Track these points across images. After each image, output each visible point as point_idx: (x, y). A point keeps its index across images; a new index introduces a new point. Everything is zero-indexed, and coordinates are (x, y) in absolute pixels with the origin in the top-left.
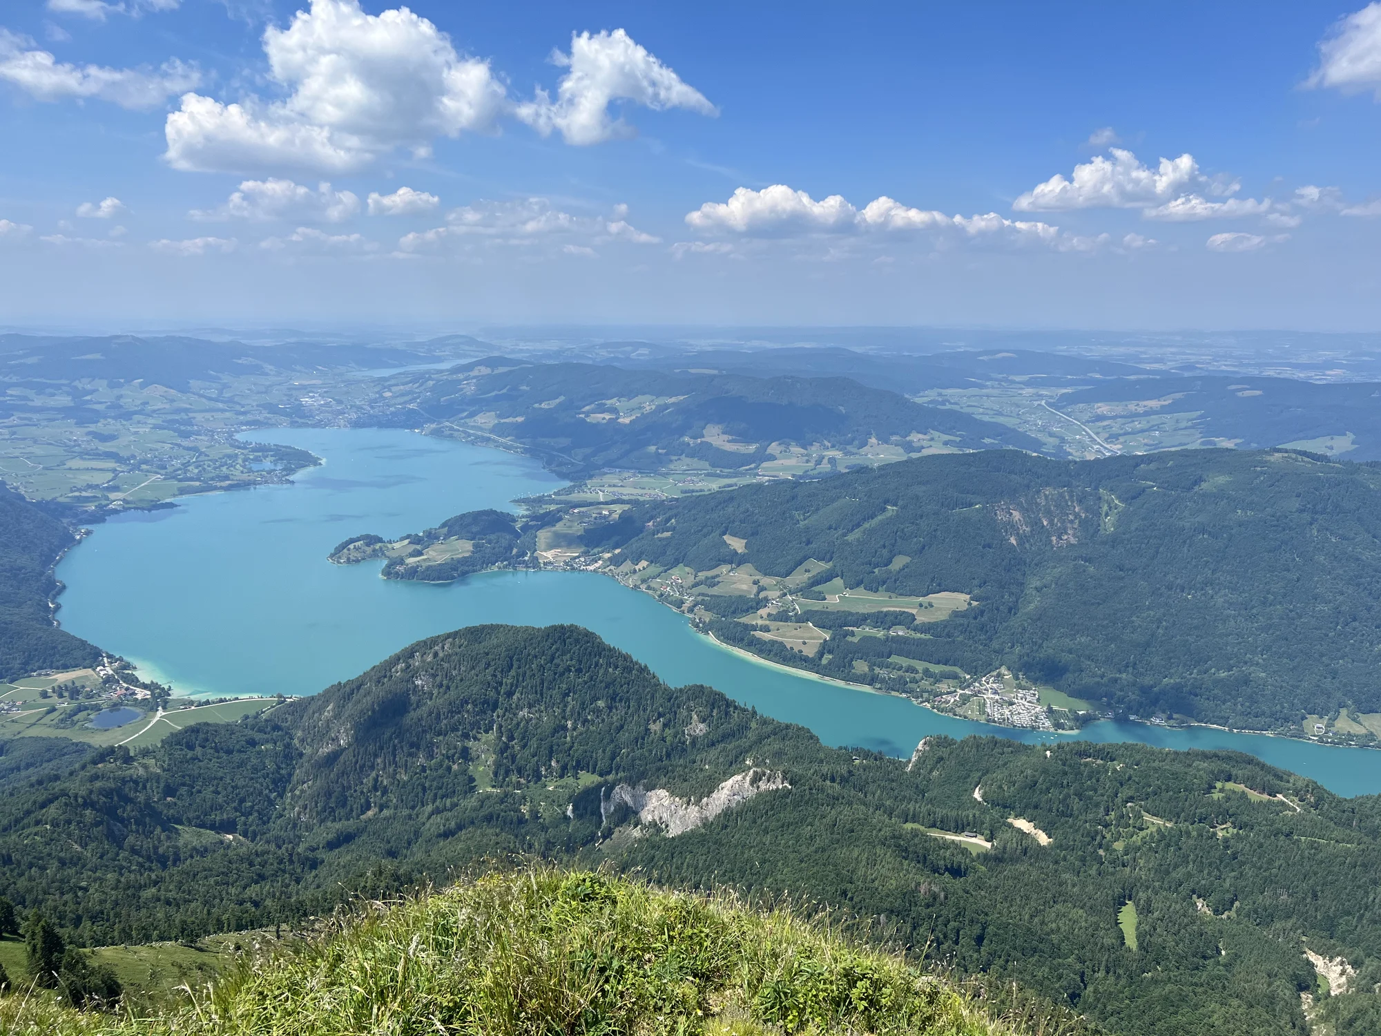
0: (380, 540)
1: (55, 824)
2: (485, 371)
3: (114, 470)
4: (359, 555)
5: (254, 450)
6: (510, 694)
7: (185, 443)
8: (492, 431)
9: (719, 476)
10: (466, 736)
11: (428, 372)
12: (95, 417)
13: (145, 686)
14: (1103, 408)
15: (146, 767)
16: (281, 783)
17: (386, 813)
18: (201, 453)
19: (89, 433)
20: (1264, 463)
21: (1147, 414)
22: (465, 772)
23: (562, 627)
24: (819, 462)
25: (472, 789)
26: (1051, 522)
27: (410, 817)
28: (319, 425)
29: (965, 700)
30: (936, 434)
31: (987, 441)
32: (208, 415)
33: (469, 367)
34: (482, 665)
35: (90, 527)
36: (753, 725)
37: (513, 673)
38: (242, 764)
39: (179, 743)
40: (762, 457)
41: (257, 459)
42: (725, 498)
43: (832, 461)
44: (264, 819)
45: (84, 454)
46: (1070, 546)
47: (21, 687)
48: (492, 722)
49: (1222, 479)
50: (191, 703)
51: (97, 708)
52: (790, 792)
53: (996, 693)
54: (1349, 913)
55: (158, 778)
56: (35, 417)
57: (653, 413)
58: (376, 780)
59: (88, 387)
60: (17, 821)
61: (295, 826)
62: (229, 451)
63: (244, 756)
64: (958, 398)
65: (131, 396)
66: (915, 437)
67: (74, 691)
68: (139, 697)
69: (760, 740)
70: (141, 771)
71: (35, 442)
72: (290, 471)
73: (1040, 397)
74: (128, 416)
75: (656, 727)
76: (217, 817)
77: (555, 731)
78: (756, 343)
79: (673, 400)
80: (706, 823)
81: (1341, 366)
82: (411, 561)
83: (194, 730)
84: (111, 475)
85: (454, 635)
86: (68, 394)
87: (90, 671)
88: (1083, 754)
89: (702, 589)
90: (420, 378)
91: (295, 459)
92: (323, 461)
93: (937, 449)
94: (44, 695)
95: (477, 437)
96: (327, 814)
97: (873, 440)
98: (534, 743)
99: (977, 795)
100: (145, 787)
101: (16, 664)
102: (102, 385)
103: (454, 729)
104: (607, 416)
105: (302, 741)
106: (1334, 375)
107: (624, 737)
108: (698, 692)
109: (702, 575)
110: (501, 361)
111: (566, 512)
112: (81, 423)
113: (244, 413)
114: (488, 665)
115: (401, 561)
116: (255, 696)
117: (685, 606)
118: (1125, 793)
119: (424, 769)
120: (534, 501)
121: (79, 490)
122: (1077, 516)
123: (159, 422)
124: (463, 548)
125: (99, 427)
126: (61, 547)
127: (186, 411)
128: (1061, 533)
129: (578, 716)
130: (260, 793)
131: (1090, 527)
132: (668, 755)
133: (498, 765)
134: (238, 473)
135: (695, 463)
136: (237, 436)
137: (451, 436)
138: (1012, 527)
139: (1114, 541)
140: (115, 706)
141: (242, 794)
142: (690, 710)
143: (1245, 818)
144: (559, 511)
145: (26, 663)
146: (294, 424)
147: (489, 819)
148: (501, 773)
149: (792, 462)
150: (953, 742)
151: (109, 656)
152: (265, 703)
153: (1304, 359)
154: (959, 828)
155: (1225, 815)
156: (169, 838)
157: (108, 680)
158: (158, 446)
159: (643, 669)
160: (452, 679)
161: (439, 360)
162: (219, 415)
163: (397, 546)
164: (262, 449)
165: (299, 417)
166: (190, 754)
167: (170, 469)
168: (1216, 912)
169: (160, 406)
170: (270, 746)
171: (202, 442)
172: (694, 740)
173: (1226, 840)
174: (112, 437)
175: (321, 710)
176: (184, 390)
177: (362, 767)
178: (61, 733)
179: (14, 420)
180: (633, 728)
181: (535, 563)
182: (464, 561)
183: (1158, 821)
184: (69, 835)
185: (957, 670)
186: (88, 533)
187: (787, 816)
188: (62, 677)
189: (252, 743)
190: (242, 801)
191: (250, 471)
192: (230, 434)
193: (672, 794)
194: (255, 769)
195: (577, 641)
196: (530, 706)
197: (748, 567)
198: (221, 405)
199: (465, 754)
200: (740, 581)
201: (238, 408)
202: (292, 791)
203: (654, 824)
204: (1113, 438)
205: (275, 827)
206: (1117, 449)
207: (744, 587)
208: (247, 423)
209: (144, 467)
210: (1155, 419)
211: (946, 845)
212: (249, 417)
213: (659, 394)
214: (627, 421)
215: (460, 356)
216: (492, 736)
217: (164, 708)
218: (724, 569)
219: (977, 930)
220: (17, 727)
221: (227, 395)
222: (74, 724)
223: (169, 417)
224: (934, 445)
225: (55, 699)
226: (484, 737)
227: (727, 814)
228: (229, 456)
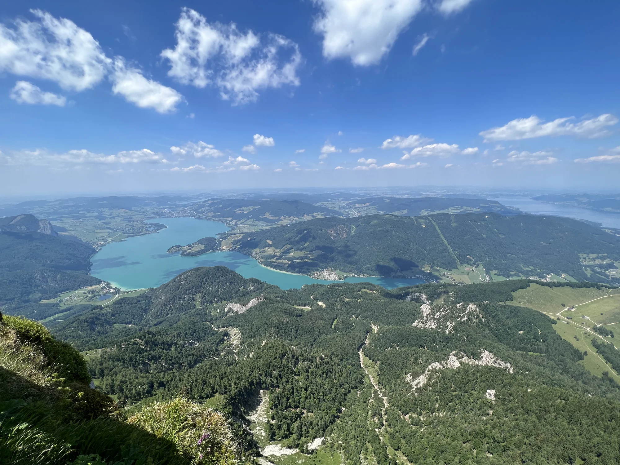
0: (181, 246)
1: (74, 327)
2: (211, 202)
3: (109, 232)
4: (175, 251)
5: (149, 225)
6: (205, 284)
7: (130, 224)
8: (212, 217)
9: (268, 225)
10: (193, 295)
11: (197, 202)
12: (105, 218)
13: (113, 289)
14: (357, 205)
15: (106, 310)
16: (146, 311)
17: (173, 315)
18: (134, 226)
19: (102, 223)
20: (384, 217)
21: (366, 206)
22: (193, 304)
23: (218, 266)
24: (292, 221)
25: (195, 308)
26: (340, 233)
27: (178, 316)
28: (167, 217)
29: (320, 275)
30: (319, 213)
31: (331, 214)
32: (137, 216)
33: (208, 201)
34: (198, 277)
35: (101, 248)
36: (265, 286)
37: (205, 278)
38: (135, 307)
39: (118, 303)
40: (279, 220)
41: (150, 227)
42: (267, 231)
43: (296, 220)
44: (140, 320)
45: (100, 228)
46: (344, 238)
47: (77, 292)
48: (200, 290)
49: (376, 221)
50: (126, 292)
51: (100, 295)
52: (265, 301)
53: (327, 273)
54: (380, 315)
55: (110, 313)
56: (87, 219)
57: (253, 210)
58: (170, 308)
59: (103, 210)
60: (64, 328)
61: (149, 321)
62: (142, 225)
63: (136, 305)
64: (326, 204)
65: (115, 212)
66: (315, 214)
67: (93, 292)
68: (112, 291)
69: (265, 290)
70: (105, 311)
71: (87, 225)
72: (158, 230)
73: (344, 203)
74: (114, 218)
75: (241, 289)
76: (126, 321)
77: (216, 292)
78: (281, 192)
79: (258, 207)
80: (247, 311)
81: (408, 194)
82: (188, 251)
83: (122, 299)
84: (108, 233)
85: (192, 270)
86: (97, 212)
87: (98, 286)
88: (335, 286)
89: (261, 253)
90: (194, 204)
91: (159, 227)
92: (167, 227)
93: (320, 217)
94: (85, 293)
95: (208, 218)
96: (157, 317)
97: (305, 215)
98: (210, 295)
99: (312, 298)
100: (106, 315)
101: (77, 286)
102: (107, 209)
103: (190, 293)
104: (241, 212)
105: (154, 299)
106: (406, 196)
107: (233, 292)
108: (252, 279)
109: (261, 250)
110: (216, 199)
111: (229, 237)
112: (100, 220)
113: (147, 215)
114: (199, 277)
115: (185, 251)
116: (144, 289)
117: (257, 258)
118: (341, 294)
119: (182, 303)
120: (222, 234)
121: (99, 238)
122: (346, 231)
123: (123, 219)
124: (202, 247)
125: (106, 221)
126: (92, 254)
127: (131, 215)
128: (342, 235)
129: (222, 288)
130: (140, 314)
131: (348, 233)
132: (244, 295)
133: (201, 301)
134: (144, 231)
135: (263, 222)
136: (145, 221)
137: (202, 219)
138: (332, 234)
139: (353, 236)
140: (105, 295)
141: (134, 314)
142: (249, 284)
143: (364, 297)
144: (227, 236)
145: (79, 285)
146: (160, 217)
147: (197, 314)
148: (202, 303)
149: (286, 221)
150: (309, 286)
151: (104, 281)
152: (146, 290)
153: (401, 193)
154: (305, 306)
155: (361, 296)
156: (110, 328)
157: (103, 288)
158: (122, 225)
159: (239, 275)
160: (190, 281)
161: (201, 199)
162: (139, 216)
163: (185, 247)
164: (151, 224)
165: (162, 215)
166: (120, 305)
167: (125, 231)
168: (356, 318)
169: (123, 214)
170: (144, 301)
171: (135, 223)
172: (251, 291)
173: (360, 302)
174: (109, 223)
175: (158, 291)
176: (130, 210)
177: (166, 305)
178: (88, 303)
179: (81, 220)
180: (236, 290)
181: (220, 249)
182: (202, 250)
183: (347, 299)
184: (79, 330)
185: (319, 268)
186: (100, 249)
187: (264, 307)
188: (90, 288)
189: (139, 301)
190: (134, 316)
191: (147, 230)
192: (143, 221)
193: (240, 304)
194: (139, 308)
195: (222, 269)
196: (210, 286)
197: (272, 248)
198: (140, 213)
199: (193, 299)
200: (270, 251)
201: (145, 214)
202: (149, 312)
203: (236, 312)
204: (359, 212)
205: (143, 322)
206: (359, 214)
207: (271, 252)
208: (147, 218)
209: (118, 231)
210: (368, 208)
211: (299, 310)
212: (148, 216)
213: (254, 206)
214: (246, 213)
215: (206, 198)
216: (200, 294)
217: (118, 294)
218: (267, 248)
219: (296, 328)
220: (76, 302)
221: (142, 210)
222: (92, 300)
223: (126, 217)
224: (319, 216)
225: (87, 294)
226: (198, 294)
227: (251, 308)
228: (142, 227)
